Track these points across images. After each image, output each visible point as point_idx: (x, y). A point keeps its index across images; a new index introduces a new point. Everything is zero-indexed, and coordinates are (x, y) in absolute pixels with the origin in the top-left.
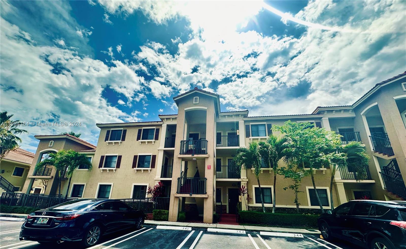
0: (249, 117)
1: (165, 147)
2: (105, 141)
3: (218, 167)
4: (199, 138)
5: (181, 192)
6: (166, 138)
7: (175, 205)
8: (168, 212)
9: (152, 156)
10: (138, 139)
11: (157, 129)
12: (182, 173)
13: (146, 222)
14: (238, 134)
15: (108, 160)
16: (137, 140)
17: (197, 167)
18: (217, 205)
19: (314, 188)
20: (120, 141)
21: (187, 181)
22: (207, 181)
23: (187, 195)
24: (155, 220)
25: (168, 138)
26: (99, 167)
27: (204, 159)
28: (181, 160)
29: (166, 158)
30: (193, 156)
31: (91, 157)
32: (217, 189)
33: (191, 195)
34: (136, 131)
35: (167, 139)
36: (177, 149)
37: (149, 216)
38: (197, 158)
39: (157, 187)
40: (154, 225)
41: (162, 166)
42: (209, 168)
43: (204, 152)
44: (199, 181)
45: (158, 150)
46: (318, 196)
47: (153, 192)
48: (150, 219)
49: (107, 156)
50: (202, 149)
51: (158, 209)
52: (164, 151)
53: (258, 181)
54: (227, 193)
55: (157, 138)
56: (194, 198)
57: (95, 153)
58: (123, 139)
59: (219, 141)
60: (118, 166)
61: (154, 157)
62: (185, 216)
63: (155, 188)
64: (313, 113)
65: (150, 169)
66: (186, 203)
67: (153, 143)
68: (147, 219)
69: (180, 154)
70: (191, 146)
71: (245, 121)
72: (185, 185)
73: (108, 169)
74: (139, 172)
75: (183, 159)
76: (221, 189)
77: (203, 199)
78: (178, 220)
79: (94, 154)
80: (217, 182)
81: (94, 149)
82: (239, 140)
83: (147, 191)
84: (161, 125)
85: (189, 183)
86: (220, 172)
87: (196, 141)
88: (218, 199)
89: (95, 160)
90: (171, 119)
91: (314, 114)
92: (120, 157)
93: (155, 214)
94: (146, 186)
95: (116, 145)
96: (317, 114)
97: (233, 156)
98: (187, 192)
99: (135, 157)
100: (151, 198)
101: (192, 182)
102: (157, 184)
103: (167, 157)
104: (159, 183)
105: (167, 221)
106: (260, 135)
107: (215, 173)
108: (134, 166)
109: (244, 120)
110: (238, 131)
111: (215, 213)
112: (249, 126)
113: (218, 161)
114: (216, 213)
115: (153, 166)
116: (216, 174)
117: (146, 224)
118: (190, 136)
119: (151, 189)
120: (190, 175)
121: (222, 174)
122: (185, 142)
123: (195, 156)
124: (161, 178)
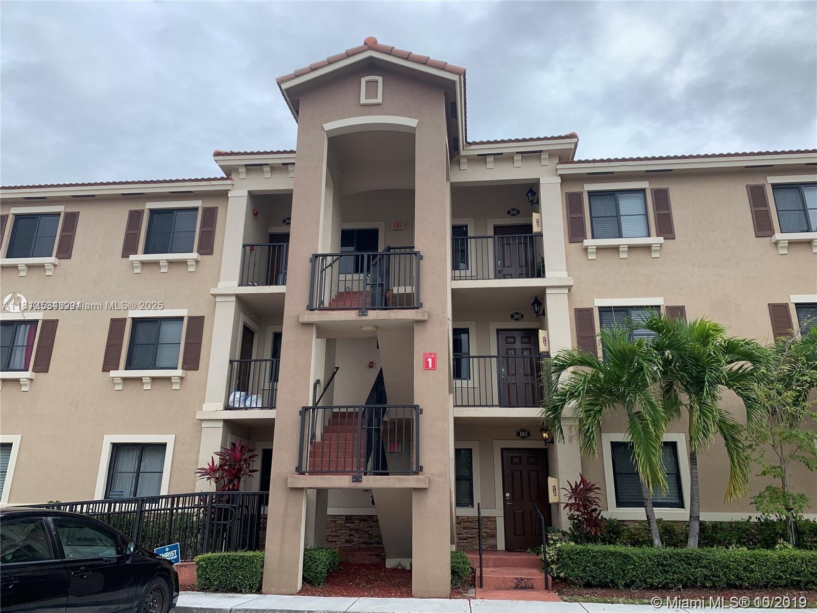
0: (580, 162)
1: (241, 284)
4: (381, 248)
6: (244, 246)
7: (290, 521)
9: (186, 320)
10: (129, 248)
11: (206, 210)
12: (314, 387)
14: (536, 229)
16: (126, 254)
17: (376, 363)
18: (460, 519)
20: (52, 259)
22: (423, 417)
23: (343, 481)
25: (252, 247)
27: (408, 330)
28: (310, 332)
29: (246, 328)
30: (363, 318)
33: (357, 479)
34: (119, 217)
35: (248, 248)
36: (295, 290)
38: (378, 326)
41: (231, 362)
42: (430, 363)
45: (215, 296)
52: (240, 298)
55: (207, 247)
56: (370, 490)
58: (65, 251)
59: (460, 257)
60: (42, 363)
61: (196, 325)
65: (179, 372)
66: (331, 511)
67: (192, 269)
69: (310, 309)
71: (566, 179)
74: (132, 388)
75: (321, 329)
76: (472, 450)
80: (458, 422)
82: (543, 254)
84: (224, 195)
86: (470, 382)
90: (266, 169)
92: (50, 327)
94: (163, 445)
95: (35, 276)
97: (518, 315)
98: (338, 467)
99: (117, 325)
103: (252, 325)
106: (625, 227)
107: (450, 388)
108: (110, 363)
109: (560, 172)
110: (535, 216)
111: (455, 550)
112: (579, 196)
113: (459, 338)
115: (192, 362)
116: (455, 388)
118: (347, 238)
120: (346, 394)
121: (477, 390)
123: (373, 315)
124: (225, 409)
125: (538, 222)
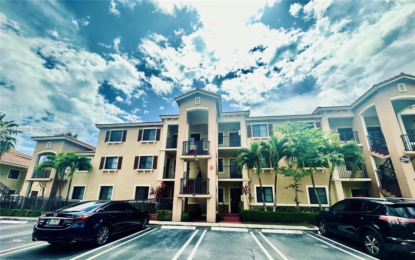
0: (250, 117)
1: (166, 148)
2: (105, 142)
3: (220, 168)
4: (201, 139)
5: (185, 192)
6: (167, 139)
7: (178, 205)
8: (172, 212)
9: (153, 157)
11: (158, 130)
12: (184, 174)
13: (151, 222)
14: (239, 134)
15: (109, 162)
16: (139, 140)
17: (199, 168)
18: (219, 205)
19: (313, 187)
20: (121, 142)
21: (190, 182)
22: (210, 181)
23: (191, 196)
24: (158, 220)
25: (169, 139)
26: (100, 169)
27: (206, 160)
28: (183, 160)
29: (168, 159)
30: (196, 157)
31: (91, 159)
32: (219, 189)
33: (194, 195)
34: (137, 131)
36: (179, 150)
37: (153, 217)
38: (200, 159)
39: (160, 188)
40: (159, 225)
41: (164, 167)
42: (211, 168)
43: (206, 153)
44: (202, 181)
45: (160, 151)
46: (317, 195)
47: (156, 193)
48: (154, 220)
49: (107, 158)
50: (205, 150)
51: (161, 210)
52: (166, 151)
53: (260, 180)
54: (229, 192)
55: (158, 139)
56: (197, 198)
57: (95, 154)
58: (124, 140)
59: (220, 141)
60: (119, 167)
61: (156, 158)
62: (188, 216)
63: (158, 189)
64: (313, 113)
65: (152, 169)
66: (188, 203)
67: (155, 144)
68: (151, 220)
69: (183, 155)
70: (193, 147)
71: (246, 122)
72: (188, 186)
73: (108, 170)
74: (141, 173)
75: (185, 160)
76: (223, 189)
77: (205, 200)
78: (182, 221)
79: (94, 156)
80: (219, 182)
81: (93, 150)
82: (241, 141)
83: (150, 192)
84: (162, 126)
85: (192, 184)
86: (222, 172)
87: (198, 142)
88: (220, 198)
89: (95, 162)
90: (172, 119)
91: (314, 115)
92: (121, 159)
93: (159, 215)
94: (148, 187)
95: (117, 146)
96: (317, 114)
97: (235, 156)
98: (190, 193)
99: (137, 158)
100: (154, 199)
101: (195, 183)
102: (159, 184)
103: (168, 157)
104: (162, 184)
105: (171, 221)
106: (261, 135)
107: (217, 174)
108: (135, 167)
109: (245, 120)
111: (217, 213)
112: (250, 126)
113: (220, 161)
114: (219, 212)
115: (155, 167)
116: (219, 174)
117: (150, 224)
118: (192, 136)
119: (153, 190)
120: (192, 175)
121: (224, 174)
122: (187, 143)
123: (198, 156)
124: (163, 178)
125: (240, 132)
